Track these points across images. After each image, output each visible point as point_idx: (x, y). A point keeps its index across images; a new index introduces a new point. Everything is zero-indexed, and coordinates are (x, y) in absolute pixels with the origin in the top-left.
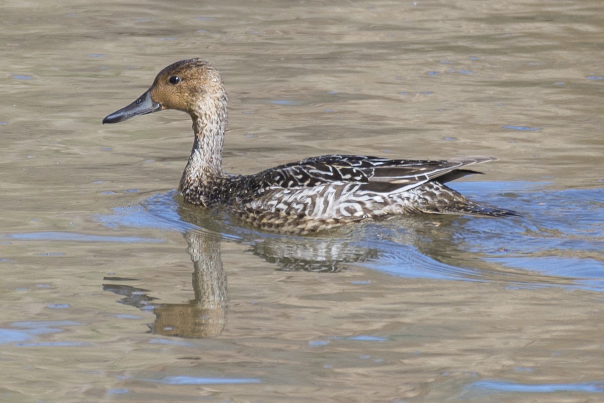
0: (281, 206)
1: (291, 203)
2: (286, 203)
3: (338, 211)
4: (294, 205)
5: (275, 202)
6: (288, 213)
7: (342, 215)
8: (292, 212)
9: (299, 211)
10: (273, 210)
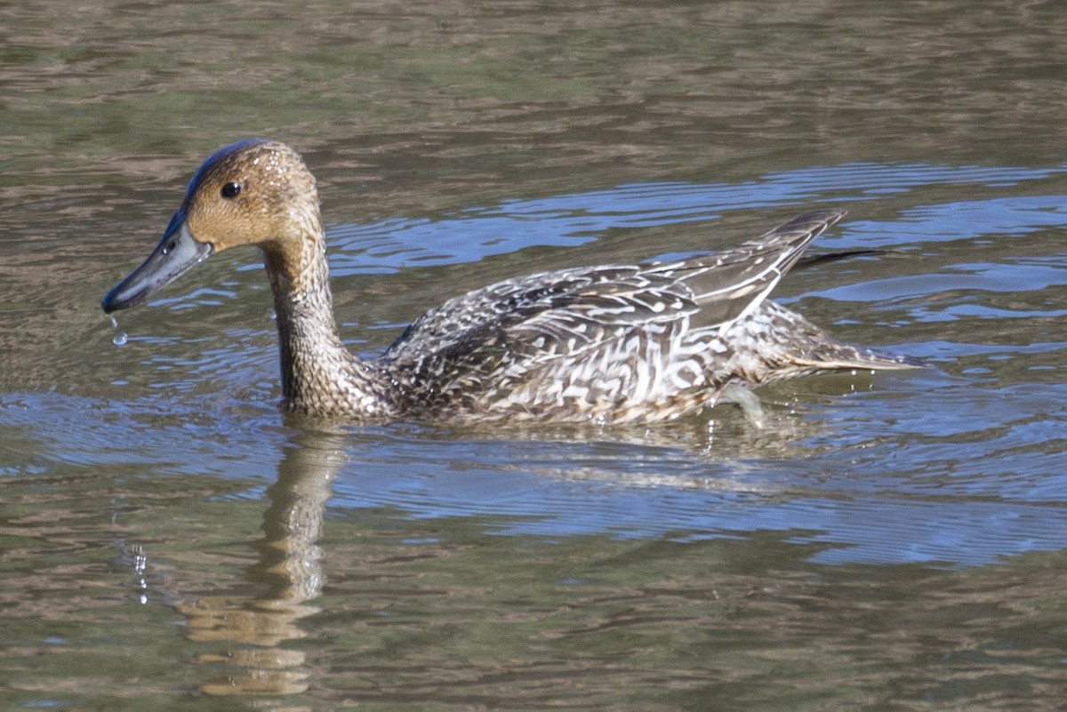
0: (571, 391)
1: (592, 380)
2: (579, 383)
3: (668, 382)
4: (600, 384)
5: (557, 386)
6: (593, 402)
7: (677, 388)
8: (600, 399)
9: (613, 393)
10: (561, 403)
